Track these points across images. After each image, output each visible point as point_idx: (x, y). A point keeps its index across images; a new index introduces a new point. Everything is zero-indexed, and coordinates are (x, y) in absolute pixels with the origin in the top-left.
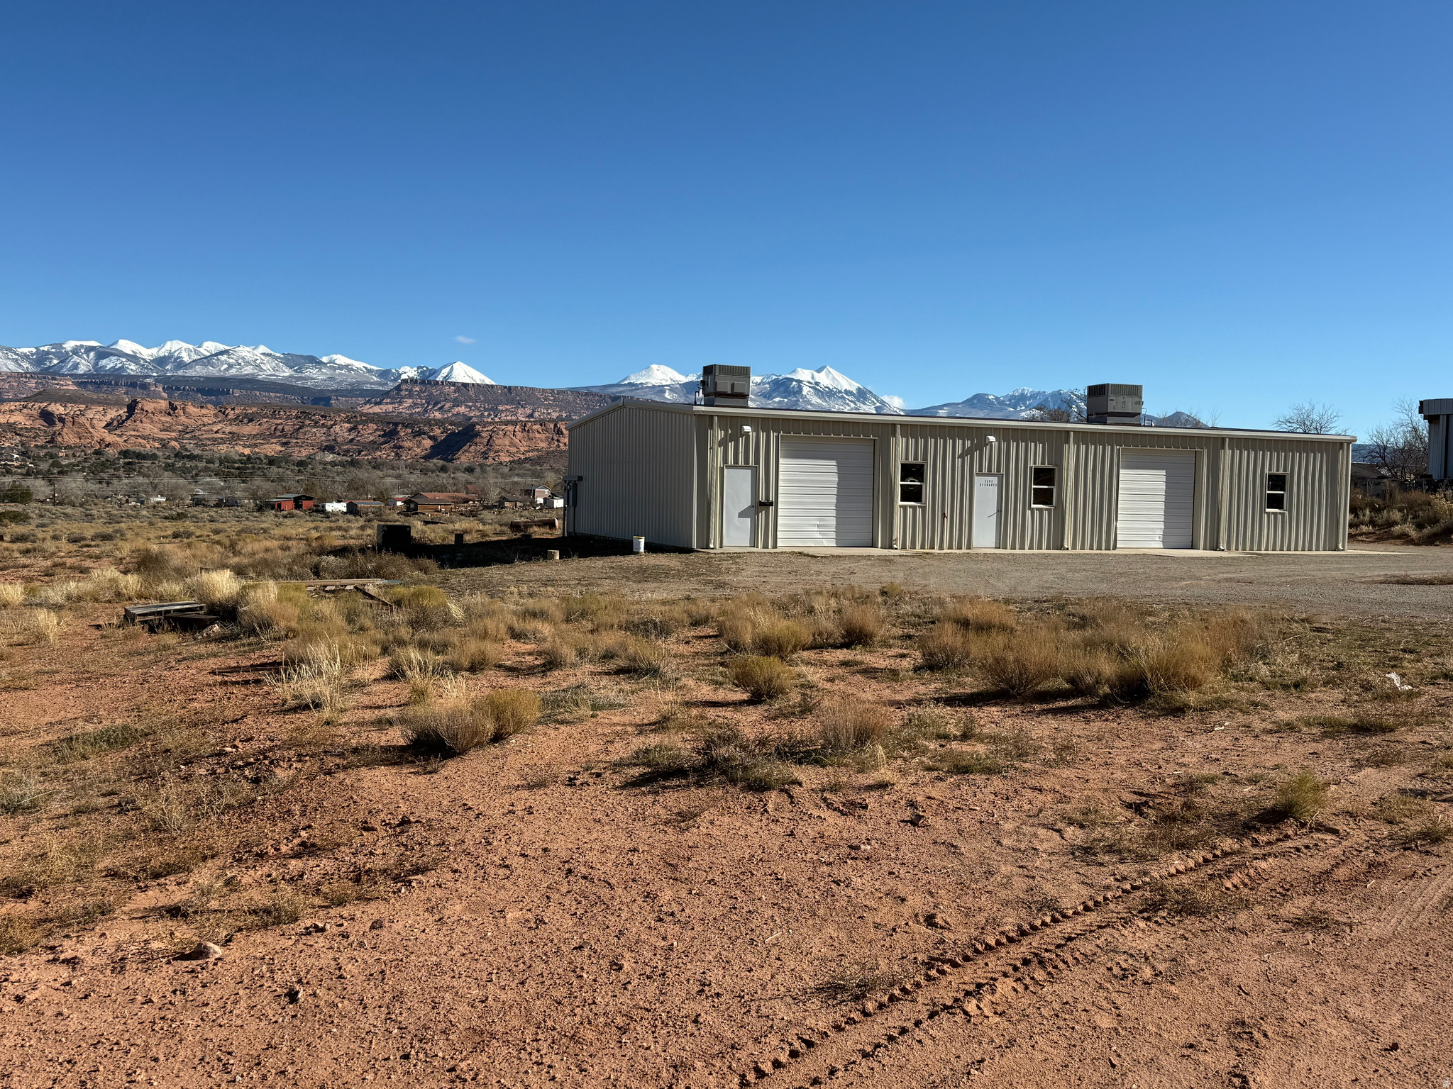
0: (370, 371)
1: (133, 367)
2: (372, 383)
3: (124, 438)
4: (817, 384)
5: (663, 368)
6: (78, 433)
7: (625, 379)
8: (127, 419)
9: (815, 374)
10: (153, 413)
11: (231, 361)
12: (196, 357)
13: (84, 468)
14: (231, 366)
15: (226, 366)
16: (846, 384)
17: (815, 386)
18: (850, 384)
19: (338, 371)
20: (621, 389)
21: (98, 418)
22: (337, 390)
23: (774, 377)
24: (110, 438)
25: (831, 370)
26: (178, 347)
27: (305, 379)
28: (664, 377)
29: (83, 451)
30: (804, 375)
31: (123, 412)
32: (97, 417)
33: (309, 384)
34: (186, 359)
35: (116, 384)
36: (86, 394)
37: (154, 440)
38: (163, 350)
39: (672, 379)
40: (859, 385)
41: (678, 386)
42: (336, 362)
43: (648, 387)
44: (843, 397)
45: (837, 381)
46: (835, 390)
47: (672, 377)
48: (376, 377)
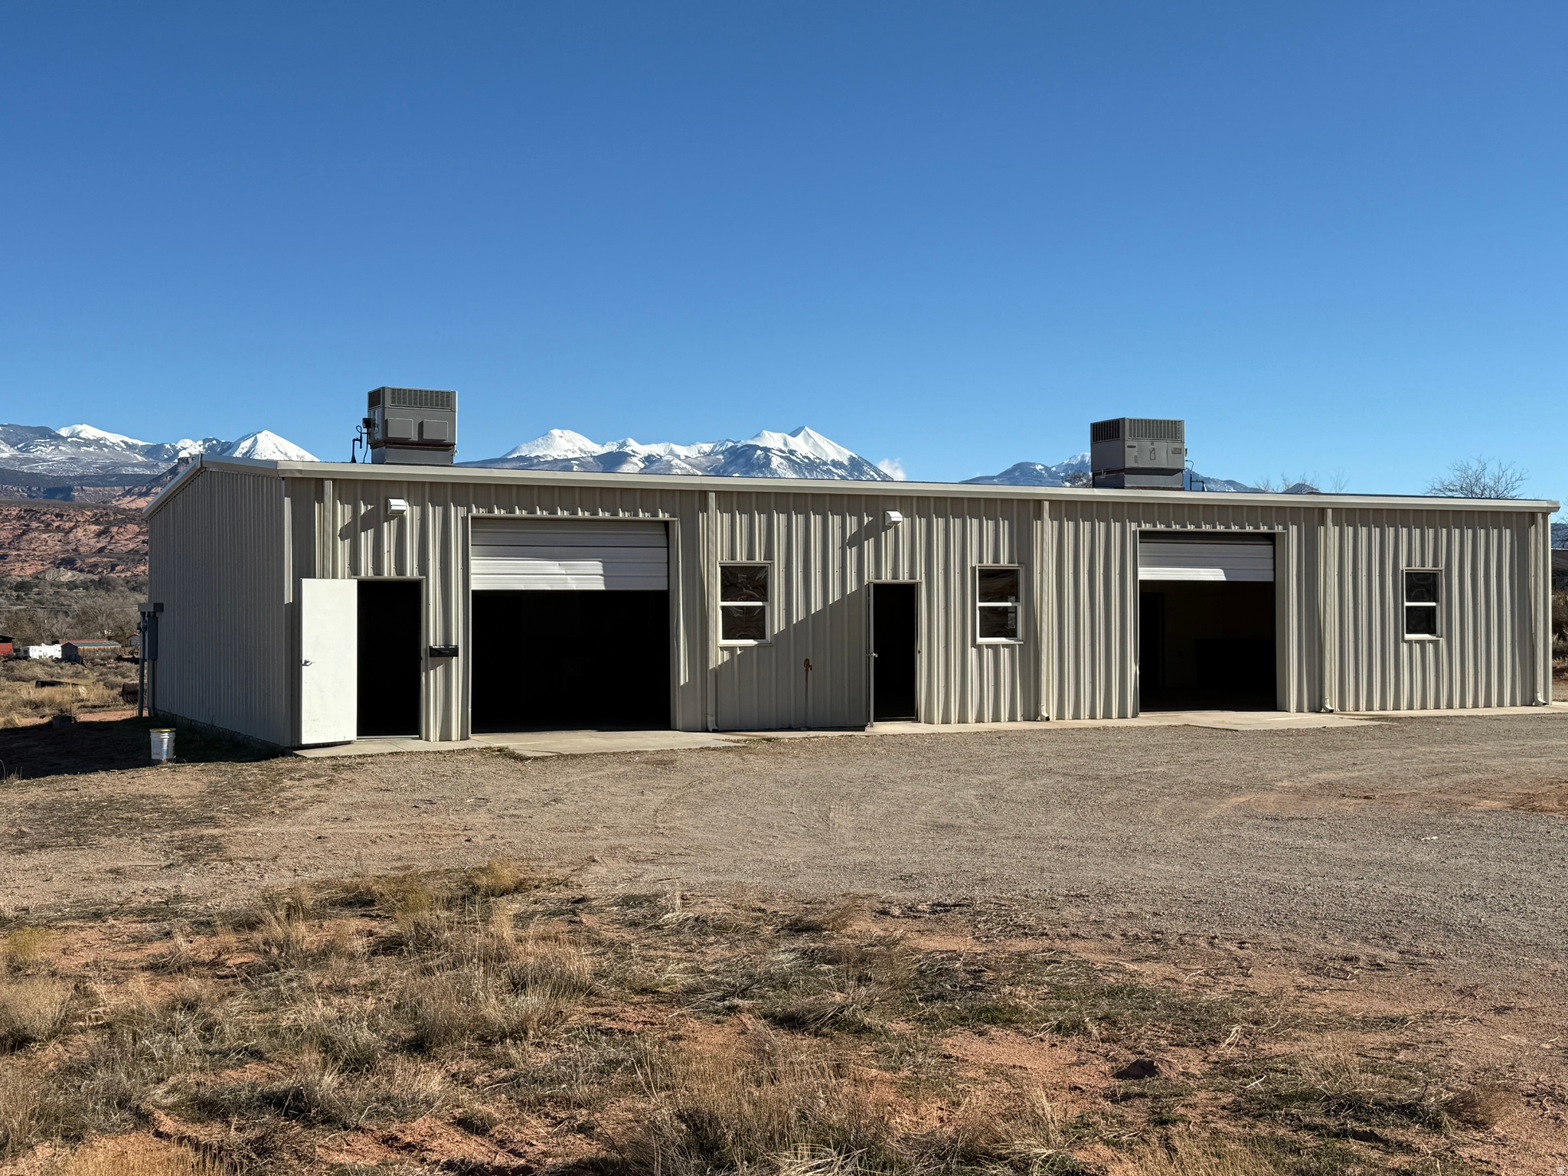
0: (131, 447)
2: (134, 465)
4: (792, 452)
5: (569, 434)
7: (513, 451)
9: (789, 438)
16: (833, 452)
17: (789, 456)
18: (839, 453)
19: (83, 449)
20: (507, 465)
22: (82, 477)
23: (730, 444)
25: (811, 432)
27: (34, 461)
28: (569, 446)
30: (772, 440)
33: (40, 468)
39: (581, 450)
40: (854, 455)
41: (591, 460)
42: (81, 435)
43: (547, 462)
44: (829, 472)
45: (821, 448)
46: (818, 461)
47: (582, 447)
48: (141, 455)
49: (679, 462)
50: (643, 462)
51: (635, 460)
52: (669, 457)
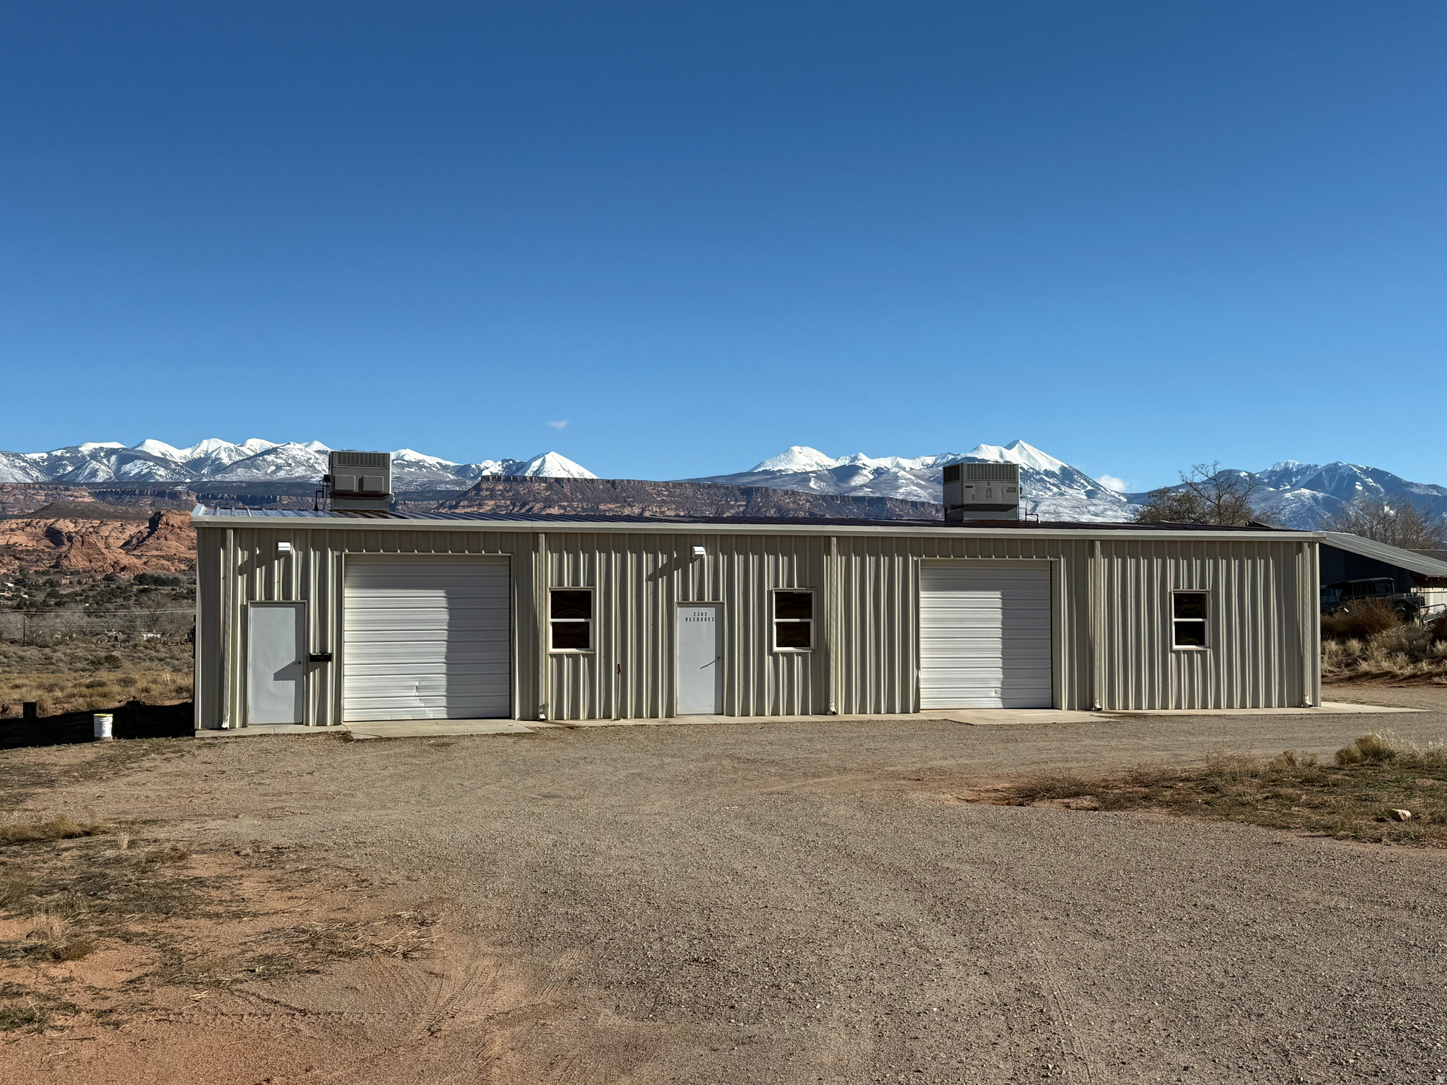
0: (445, 468)
1: (162, 472)
2: (447, 483)
3: (144, 559)
5: (807, 450)
6: (88, 555)
7: (759, 466)
8: (148, 536)
9: (1005, 451)
10: (180, 528)
11: (279, 461)
12: (237, 458)
13: (87, 597)
14: (279, 468)
15: (273, 468)
16: (1045, 462)
18: (1051, 463)
19: (407, 469)
20: (754, 478)
21: (115, 535)
22: (405, 493)
23: (951, 457)
24: (125, 560)
25: (1025, 445)
26: (217, 447)
28: (806, 461)
29: (91, 577)
30: (989, 453)
31: (144, 527)
32: (113, 534)
34: (226, 461)
35: (141, 493)
36: (104, 506)
37: (180, 561)
38: (198, 451)
39: (818, 464)
40: (1065, 466)
41: (826, 472)
42: (406, 458)
43: (788, 475)
44: (1042, 480)
45: (1034, 458)
46: (1031, 471)
47: (819, 462)
48: (451, 474)
49: (904, 473)
50: (873, 474)
51: (865, 472)
52: (895, 470)
